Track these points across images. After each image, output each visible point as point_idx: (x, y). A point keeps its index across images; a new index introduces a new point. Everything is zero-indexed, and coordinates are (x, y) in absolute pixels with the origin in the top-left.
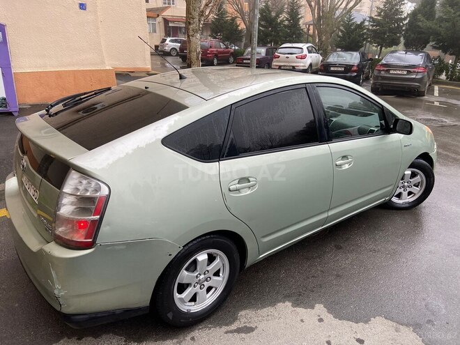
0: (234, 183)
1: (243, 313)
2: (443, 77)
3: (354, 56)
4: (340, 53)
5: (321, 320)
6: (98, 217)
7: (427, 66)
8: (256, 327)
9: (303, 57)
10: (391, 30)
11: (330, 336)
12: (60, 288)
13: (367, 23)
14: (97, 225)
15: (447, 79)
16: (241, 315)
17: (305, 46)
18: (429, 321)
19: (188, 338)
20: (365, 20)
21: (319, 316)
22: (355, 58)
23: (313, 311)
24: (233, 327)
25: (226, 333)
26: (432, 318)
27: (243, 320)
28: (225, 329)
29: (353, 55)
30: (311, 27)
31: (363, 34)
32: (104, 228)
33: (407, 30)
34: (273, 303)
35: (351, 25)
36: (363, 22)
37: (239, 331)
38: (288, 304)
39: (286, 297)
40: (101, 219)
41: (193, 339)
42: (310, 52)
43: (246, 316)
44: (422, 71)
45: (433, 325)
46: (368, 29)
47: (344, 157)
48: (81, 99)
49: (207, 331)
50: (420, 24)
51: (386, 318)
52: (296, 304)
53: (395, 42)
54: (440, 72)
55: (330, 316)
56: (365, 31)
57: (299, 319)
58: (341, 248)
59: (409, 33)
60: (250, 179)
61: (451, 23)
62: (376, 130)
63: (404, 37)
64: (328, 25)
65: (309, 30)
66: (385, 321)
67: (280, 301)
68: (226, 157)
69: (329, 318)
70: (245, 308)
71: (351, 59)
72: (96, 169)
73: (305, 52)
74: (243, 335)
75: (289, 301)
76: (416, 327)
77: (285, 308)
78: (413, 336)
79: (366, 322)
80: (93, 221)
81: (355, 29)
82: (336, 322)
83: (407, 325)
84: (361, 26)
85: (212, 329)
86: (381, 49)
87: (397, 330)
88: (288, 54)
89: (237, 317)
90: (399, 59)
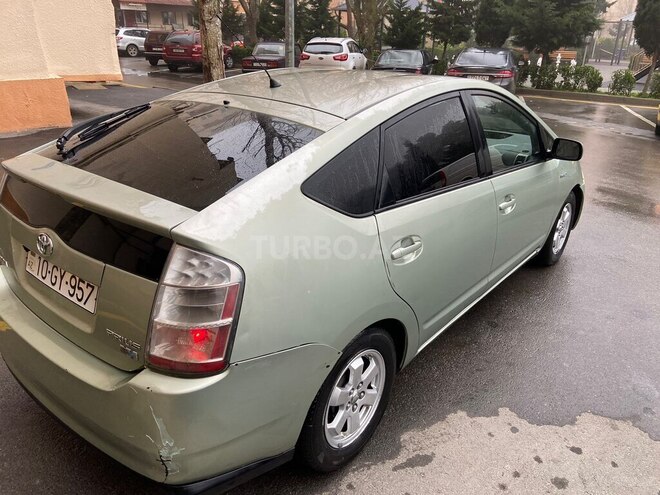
0: (396, 246)
1: (405, 437)
2: (528, 84)
3: (414, 56)
4: (393, 52)
5: (514, 430)
6: (230, 319)
7: (513, 69)
8: (433, 454)
9: (344, 58)
10: (458, 20)
11: (535, 450)
12: (171, 444)
13: (423, 10)
14: (228, 334)
15: (533, 86)
16: (404, 440)
17: (344, 42)
18: (646, 410)
19: (343, 487)
20: (421, 5)
21: (510, 424)
22: (416, 59)
23: (500, 419)
24: (401, 459)
25: (395, 469)
26: (648, 405)
27: (411, 447)
28: (390, 464)
29: (410, 54)
30: (344, 15)
31: (421, 25)
32: (241, 338)
33: (479, 20)
34: (441, 417)
35: (404, 13)
36: (419, 8)
37: (411, 463)
38: (462, 414)
39: (457, 405)
40: (235, 323)
41: (350, 486)
42: (351, 51)
43: (412, 440)
44: (507, 75)
45: (653, 413)
46: (426, 18)
47: (507, 197)
48: (107, 125)
49: (367, 472)
50: (498, 10)
51: (594, 413)
52: (473, 413)
53: (463, 37)
54: (523, 78)
55: (524, 422)
56: (423, 20)
57: (485, 433)
58: (496, 325)
59: (482, 23)
60: (414, 238)
61: (538, 9)
62: (526, 156)
63: (475, 29)
64: (371, 11)
65: (340, 18)
66: (595, 417)
67: (450, 412)
68: (382, 207)
69: (523, 425)
70: (406, 429)
71: (410, 60)
72: (218, 241)
73: (346, 50)
74: (420, 469)
75: (462, 409)
76: (634, 419)
77: (459, 419)
78: (636, 432)
79: (573, 422)
80: (223, 329)
81: (408, 18)
82: (534, 429)
83: (624, 419)
84: (416, 13)
85: (373, 467)
86: (445, 45)
87: (615, 428)
88: (322, 53)
89: (400, 443)
90: (473, 60)
